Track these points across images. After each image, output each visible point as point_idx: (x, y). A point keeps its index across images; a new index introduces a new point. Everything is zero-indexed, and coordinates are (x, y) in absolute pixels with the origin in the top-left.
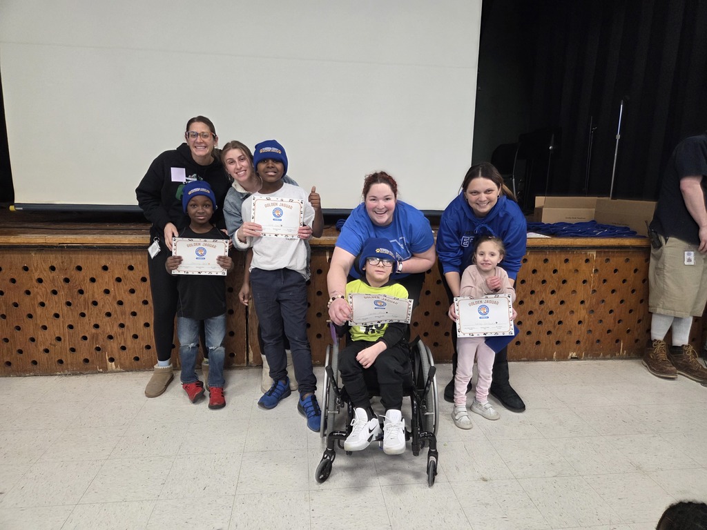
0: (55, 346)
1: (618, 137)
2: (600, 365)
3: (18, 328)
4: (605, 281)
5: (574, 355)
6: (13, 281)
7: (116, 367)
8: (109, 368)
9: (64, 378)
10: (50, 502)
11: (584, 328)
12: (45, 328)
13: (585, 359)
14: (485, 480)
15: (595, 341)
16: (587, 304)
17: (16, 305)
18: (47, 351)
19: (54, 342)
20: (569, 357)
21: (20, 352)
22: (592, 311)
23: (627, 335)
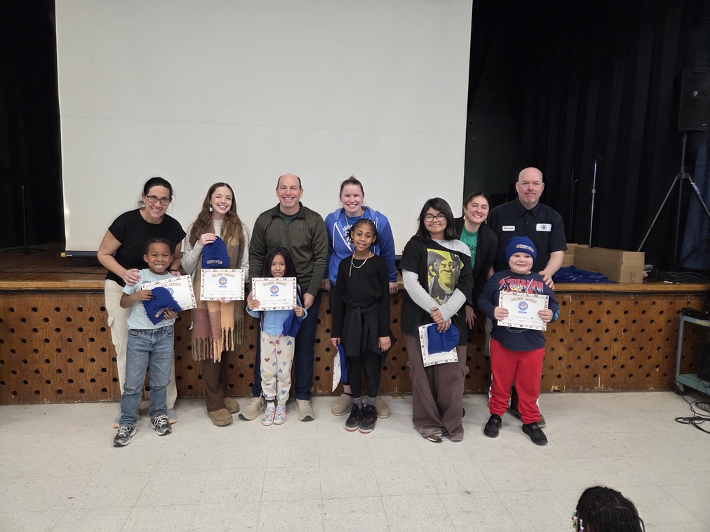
0: (101, 376)
1: (594, 191)
2: (579, 397)
3: (70, 360)
4: (581, 321)
5: (556, 388)
6: (69, 320)
9: (107, 404)
10: (112, 505)
11: (563, 363)
12: (93, 360)
13: (566, 392)
14: (468, 493)
15: (575, 375)
16: (565, 342)
17: (70, 340)
18: (93, 380)
19: (101, 373)
20: (552, 390)
21: (71, 381)
22: (571, 349)
23: (604, 370)
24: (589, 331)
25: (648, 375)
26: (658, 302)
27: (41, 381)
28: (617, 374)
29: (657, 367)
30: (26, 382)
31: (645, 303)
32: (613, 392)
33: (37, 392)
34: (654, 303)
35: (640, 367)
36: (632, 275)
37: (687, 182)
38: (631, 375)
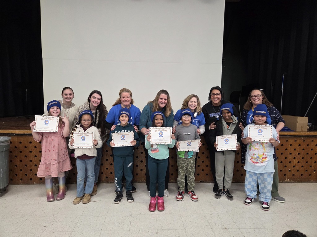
1: (282, 89)
14: (226, 229)
23: (289, 173)
24: (282, 154)
25: (310, 175)
26: (315, 140)
27: (33, 175)
28: (295, 174)
29: (314, 171)
30: (26, 175)
31: (309, 141)
32: (294, 182)
33: (31, 179)
34: (313, 141)
35: (306, 171)
36: (302, 128)
38: (302, 175)
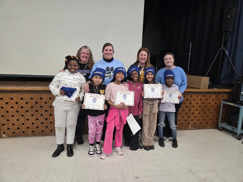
1: (190, 54)
2: (182, 132)
7: (6, 136)
8: (3, 136)
13: (178, 130)
15: (181, 124)
23: (192, 122)
24: (187, 107)
25: (207, 123)
26: (212, 96)
28: (196, 123)
29: (210, 120)
31: (208, 96)
32: (195, 129)
34: (211, 96)
35: (204, 120)
36: (205, 86)
37: (224, 51)
38: (201, 123)
